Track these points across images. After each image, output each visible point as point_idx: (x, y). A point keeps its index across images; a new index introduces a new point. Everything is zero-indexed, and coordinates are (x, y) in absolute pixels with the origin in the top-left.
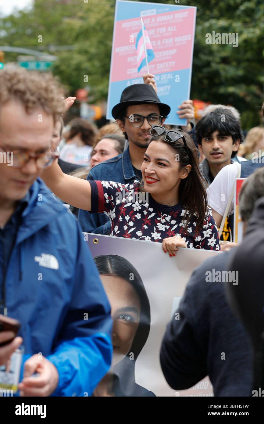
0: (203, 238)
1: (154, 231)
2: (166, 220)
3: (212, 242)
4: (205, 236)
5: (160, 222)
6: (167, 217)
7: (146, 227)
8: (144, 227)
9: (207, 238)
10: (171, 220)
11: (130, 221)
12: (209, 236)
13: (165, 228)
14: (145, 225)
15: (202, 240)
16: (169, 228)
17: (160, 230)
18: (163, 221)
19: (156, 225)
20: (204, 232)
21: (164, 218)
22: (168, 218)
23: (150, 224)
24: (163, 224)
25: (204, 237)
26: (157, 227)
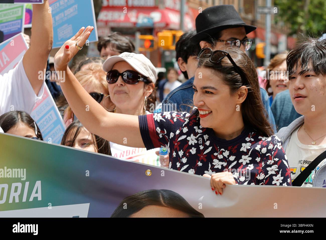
0: (267, 176)
1: (209, 169)
2: (223, 156)
3: (277, 180)
4: (270, 173)
5: (216, 157)
6: (225, 152)
7: (200, 164)
8: (198, 164)
9: (272, 175)
10: (229, 156)
11: (183, 156)
12: (274, 173)
13: (222, 165)
14: (199, 162)
15: (266, 177)
16: (226, 165)
17: (216, 167)
18: (221, 157)
19: (212, 162)
20: (268, 169)
21: (222, 153)
22: (226, 154)
23: (205, 160)
24: (220, 160)
25: (268, 174)
26: (213, 163)
